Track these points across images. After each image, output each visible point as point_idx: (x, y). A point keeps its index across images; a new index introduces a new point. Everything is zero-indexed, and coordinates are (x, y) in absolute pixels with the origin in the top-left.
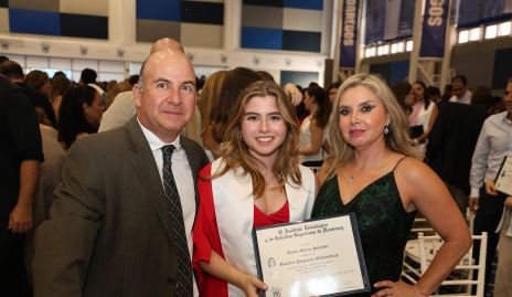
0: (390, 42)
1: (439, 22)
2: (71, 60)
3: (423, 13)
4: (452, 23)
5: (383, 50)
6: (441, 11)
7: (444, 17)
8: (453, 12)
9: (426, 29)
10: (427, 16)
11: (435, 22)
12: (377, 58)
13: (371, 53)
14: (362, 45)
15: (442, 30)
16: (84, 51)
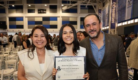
0: (106, 26)
1: (114, 22)
2: (52, 32)
3: (111, 20)
4: (116, 22)
5: (105, 28)
6: (114, 20)
7: (115, 21)
8: (116, 20)
9: (111, 24)
10: (111, 21)
11: (113, 22)
12: (104, 29)
13: (103, 29)
14: (102, 27)
15: (115, 24)
16: (53, 31)
